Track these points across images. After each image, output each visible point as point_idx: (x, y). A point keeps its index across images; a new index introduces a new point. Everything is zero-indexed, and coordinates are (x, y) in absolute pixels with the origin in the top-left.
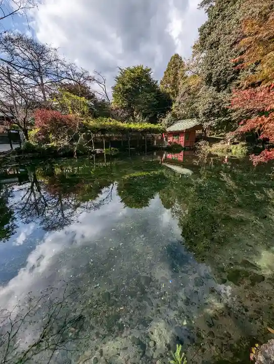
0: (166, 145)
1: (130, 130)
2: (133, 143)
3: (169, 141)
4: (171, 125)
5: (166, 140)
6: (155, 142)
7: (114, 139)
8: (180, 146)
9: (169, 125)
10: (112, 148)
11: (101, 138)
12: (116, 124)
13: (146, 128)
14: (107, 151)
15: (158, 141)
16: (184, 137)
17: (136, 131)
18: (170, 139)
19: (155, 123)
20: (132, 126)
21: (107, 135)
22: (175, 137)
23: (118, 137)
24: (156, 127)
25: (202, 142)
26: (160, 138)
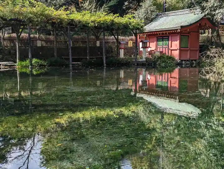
0: (144, 56)
1: (72, 24)
2: (79, 53)
3: (149, 49)
4: (152, 20)
5: (145, 47)
6: (122, 52)
7: (39, 44)
8: (171, 58)
9: (148, 20)
10: (34, 60)
11: (11, 40)
12: (44, 10)
13: (105, 22)
14: (23, 67)
15: (128, 51)
16: (177, 43)
17: (84, 27)
18: (152, 46)
19: (122, 14)
20: (77, 16)
21: (24, 35)
22: (161, 43)
23: (47, 41)
24: (124, 20)
25: (214, 50)
26: (130, 44)
